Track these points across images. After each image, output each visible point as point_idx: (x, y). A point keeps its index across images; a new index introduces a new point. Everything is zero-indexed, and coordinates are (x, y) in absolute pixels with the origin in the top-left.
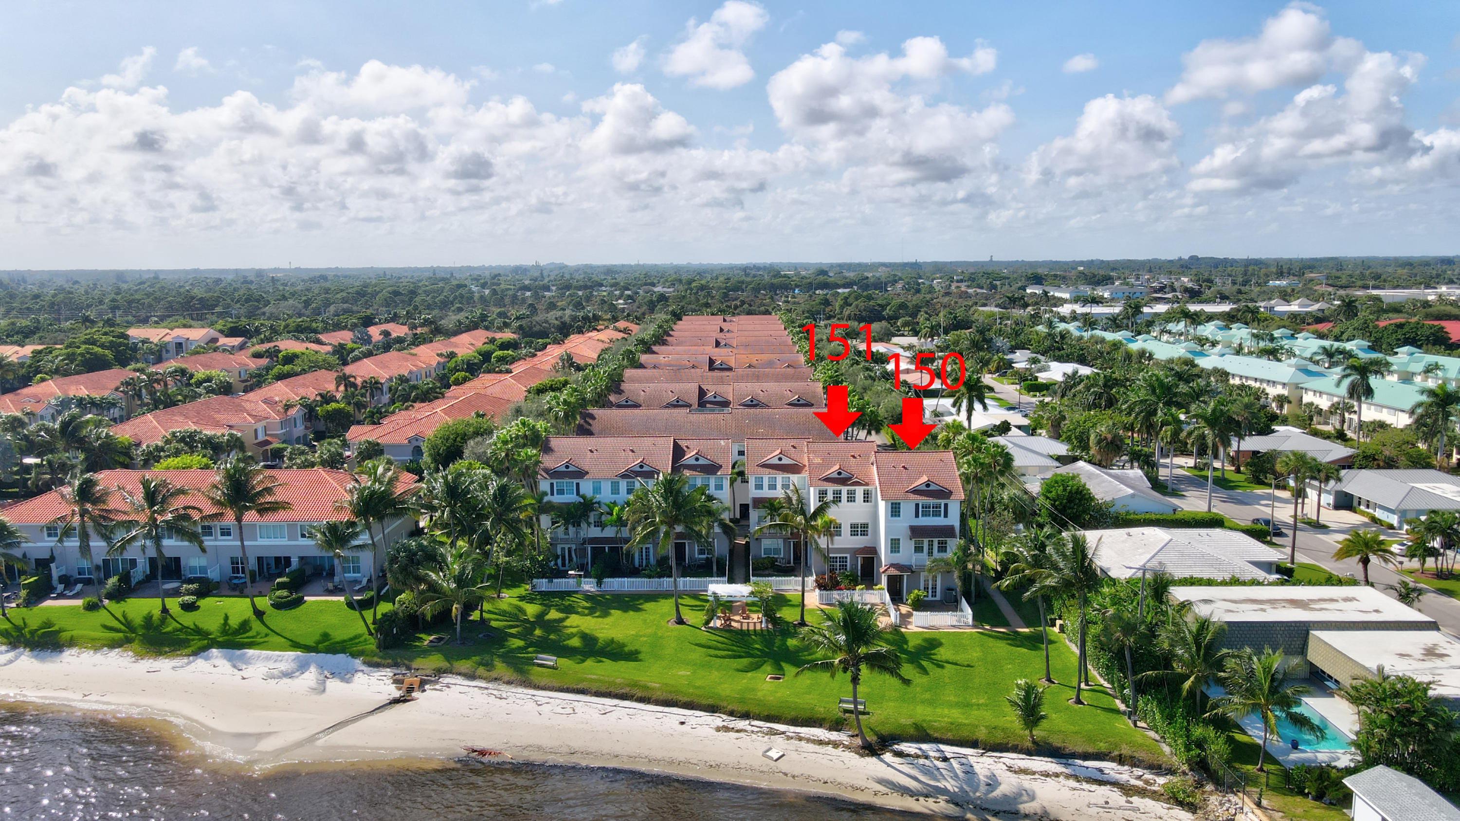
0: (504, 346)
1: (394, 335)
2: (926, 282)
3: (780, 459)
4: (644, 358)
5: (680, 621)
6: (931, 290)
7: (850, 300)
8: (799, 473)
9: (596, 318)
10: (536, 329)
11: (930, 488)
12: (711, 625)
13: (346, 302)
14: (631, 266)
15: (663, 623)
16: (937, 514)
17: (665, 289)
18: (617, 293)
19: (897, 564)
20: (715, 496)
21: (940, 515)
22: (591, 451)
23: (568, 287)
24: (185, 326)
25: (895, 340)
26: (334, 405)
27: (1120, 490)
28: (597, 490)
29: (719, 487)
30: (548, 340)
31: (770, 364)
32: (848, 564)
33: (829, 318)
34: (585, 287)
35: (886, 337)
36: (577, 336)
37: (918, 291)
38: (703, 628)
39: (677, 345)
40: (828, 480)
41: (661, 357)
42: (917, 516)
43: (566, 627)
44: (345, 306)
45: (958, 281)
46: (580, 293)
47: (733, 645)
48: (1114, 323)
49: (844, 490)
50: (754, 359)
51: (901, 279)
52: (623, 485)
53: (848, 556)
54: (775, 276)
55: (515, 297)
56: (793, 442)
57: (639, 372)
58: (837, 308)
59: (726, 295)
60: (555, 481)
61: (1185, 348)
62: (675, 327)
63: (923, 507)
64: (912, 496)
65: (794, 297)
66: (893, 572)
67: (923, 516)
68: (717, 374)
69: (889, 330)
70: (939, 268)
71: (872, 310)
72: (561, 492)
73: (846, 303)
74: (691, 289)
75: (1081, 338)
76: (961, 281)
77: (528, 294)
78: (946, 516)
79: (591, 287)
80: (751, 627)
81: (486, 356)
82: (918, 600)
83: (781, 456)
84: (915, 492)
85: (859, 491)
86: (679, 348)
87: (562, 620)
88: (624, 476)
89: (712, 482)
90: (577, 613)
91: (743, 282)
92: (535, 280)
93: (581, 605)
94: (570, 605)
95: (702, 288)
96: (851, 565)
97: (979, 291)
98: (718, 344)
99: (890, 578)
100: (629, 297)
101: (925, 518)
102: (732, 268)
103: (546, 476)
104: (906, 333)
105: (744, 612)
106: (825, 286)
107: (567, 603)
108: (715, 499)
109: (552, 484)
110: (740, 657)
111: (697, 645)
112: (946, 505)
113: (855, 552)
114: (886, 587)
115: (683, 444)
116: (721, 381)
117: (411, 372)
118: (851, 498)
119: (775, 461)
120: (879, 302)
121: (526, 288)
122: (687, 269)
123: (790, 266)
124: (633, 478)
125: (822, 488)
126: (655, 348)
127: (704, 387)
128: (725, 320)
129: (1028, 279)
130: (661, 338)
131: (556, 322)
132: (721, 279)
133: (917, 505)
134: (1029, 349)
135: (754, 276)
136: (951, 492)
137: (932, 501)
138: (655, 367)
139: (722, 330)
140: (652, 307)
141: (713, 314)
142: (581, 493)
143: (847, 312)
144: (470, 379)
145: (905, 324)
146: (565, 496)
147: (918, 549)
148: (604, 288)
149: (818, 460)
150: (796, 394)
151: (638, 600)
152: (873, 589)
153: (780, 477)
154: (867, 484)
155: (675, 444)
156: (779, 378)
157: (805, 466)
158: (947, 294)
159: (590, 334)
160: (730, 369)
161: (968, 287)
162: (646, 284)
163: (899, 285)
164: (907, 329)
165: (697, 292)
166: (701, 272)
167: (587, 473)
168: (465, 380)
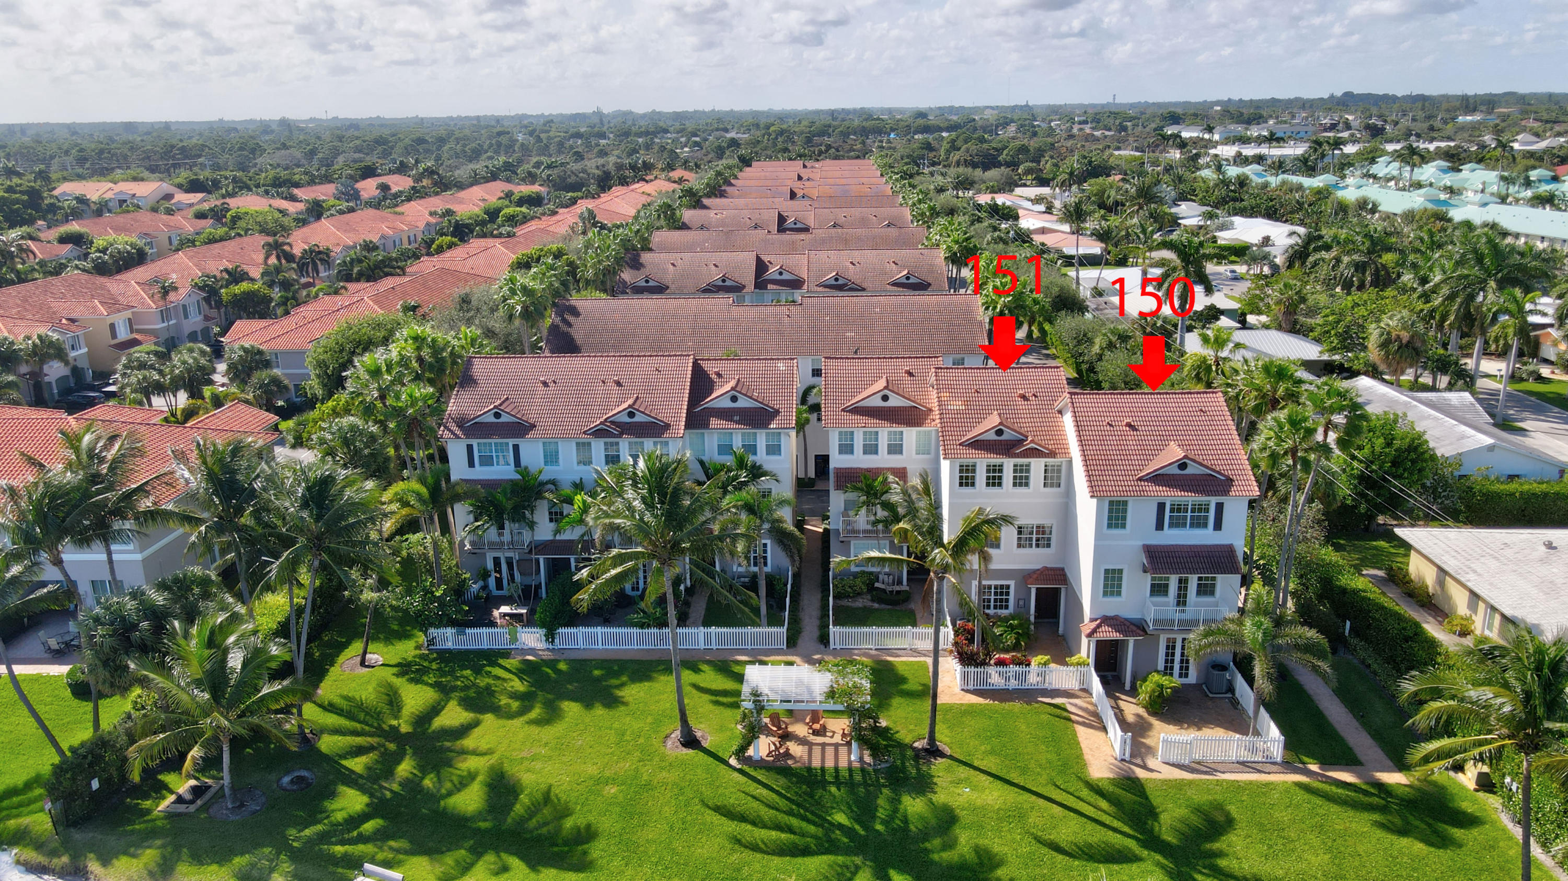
0: (523, 201)
1: (395, 189)
2: (1043, 125)
3: (885, 398)
4: (688, 215)
5: (691, 741)
6: (1051, 132)
7: (958, 144)
8: (919, 424)
9: (648, 167)
10: (573, 179)
11: (1187, 472)
12: (750, 752)
13: (360, 152)
14: (704, 112)
15: (656, 742)
16: (1199, 523)
17: (740, 135)
18: (683, 140)
19: (1115, 618)
20: (767, 467)
21: (1205, 526)
22: (545, 384)
23: (627, 134)
24: (135, 179)
25: (1019, 191)
26: (245, 286)
27: (1463, 437)
28: (551, 457)
29: (774, 449)
30: (580, 194)
31: (863, 222)
32: (1012, 597)
33: (933, 164)
34: (647, 133)
35: (1008, 186)
36: (619, 188)
37: (1035, 134)
38: (733, 761)
39: (739, 197)
40: (978, 444)
41: (712, 213)
42: (1159, 526)
43: (464, 752)
44: (357, 156)
45: (1080, 123)
46: (640, 140)
47: (790, 813)
48: (1307, 166)
49: (1008, 464)
50: (840, 215)
51: (1012, 121)
52: (598, 448)
53: (1012, 583)
54: (866, 120)
55: (561, 144)
56: (907, 365)
57: (677, 235)
58: (942, 153)
59: (809, 140)
60: (474, 443)
61: (1423, 195)
62: (740, 175)
63: (1172, 510)
64: (1152, 488)
65: (889, 142)
66: (1108, 633)
67: (1171, 525)
68: (788, 237)
69: (1011, 178)
70: (1055, 111)
71: (986, 155)
72: (487, 461)
73: (954, 147)
74: (770, 135)
75: (1266, 185)
76: (1086, 122)
77: (580, 142)
78: (1218, 526)
79: (655, 134)
80: (830, 764)
81: (493, 214)
82: (1161, 695)
83: (886, 392)
84: (1158, 478)
85: (1037, 466)
86: (741, 202)
87: (464, 730)
88: (599, 433)
89: (762, 439)
90: (496, 710)
91: (830, 126)
92: (593, 127)
93: (508, 686)
94: (488, 688)
95: (781, 132)
96: (1018, 601)
97: (1107, 133)
98: (793, 195)
99: (1100, 645)
100: (696, 144)
101: (1176, 532)
102: (818, 112)
103: (458, 432)
104: (1028, 183)
105: (815, 719)
106: (926, 129)
107: (482, 682)
108: (765, 474)
109: (470, 448)
110: (805, 852)
111: (718, 809)
112: (1220, 507)
113: (1026, 577)
114: (1091, 661)
115: (711, 368)
116: (793, 249)
117: (383, 237)
118: (1021, 480)
119: (877, 402)
120: (994, 145)
121: (578, 135)
122: (768, 114)
123: (883, 111)
124: (614, 436)
125: (965, 462)
126: (706, 201)
127: (766, 258)
128: (805, 166)
129: (1164, 118)
130: (717, 190)
131: (597, 172)
132: (804, 123)
133: (1161, 507)
134: (1194, 201)
135: (843, 120)
136: (1229, 481)
137: (1190, 498)
138: (702, 227)
139: (800, 178)
140: (720, 152)
141: (790, 159)
142: (523, 463)
143: (955, 156)
144: (456, 245)
145: (1028, 172)
146: (495, 468)
147: (1159, 589)
148: (669, 135)
149: (957, 405)
150: (904, 267)
151: (617, 675)
152: (1065, 664)
153: (885, 433)
154: (1052, 454)
155: (696, 365)
156: (876, 244)
157: (931, 410)
158: (1071, 137)
159: (636, 186)
160: (806, 230)
161: (1093, 128)
162: (717, 130)
163: (1012, 128)
164: (1029, 177)
165: (776, 138)
166: (782, 117)
167: (533, 426)
168: (451, 246)
